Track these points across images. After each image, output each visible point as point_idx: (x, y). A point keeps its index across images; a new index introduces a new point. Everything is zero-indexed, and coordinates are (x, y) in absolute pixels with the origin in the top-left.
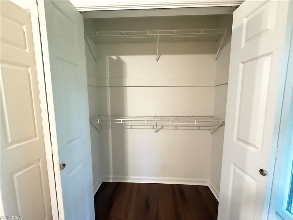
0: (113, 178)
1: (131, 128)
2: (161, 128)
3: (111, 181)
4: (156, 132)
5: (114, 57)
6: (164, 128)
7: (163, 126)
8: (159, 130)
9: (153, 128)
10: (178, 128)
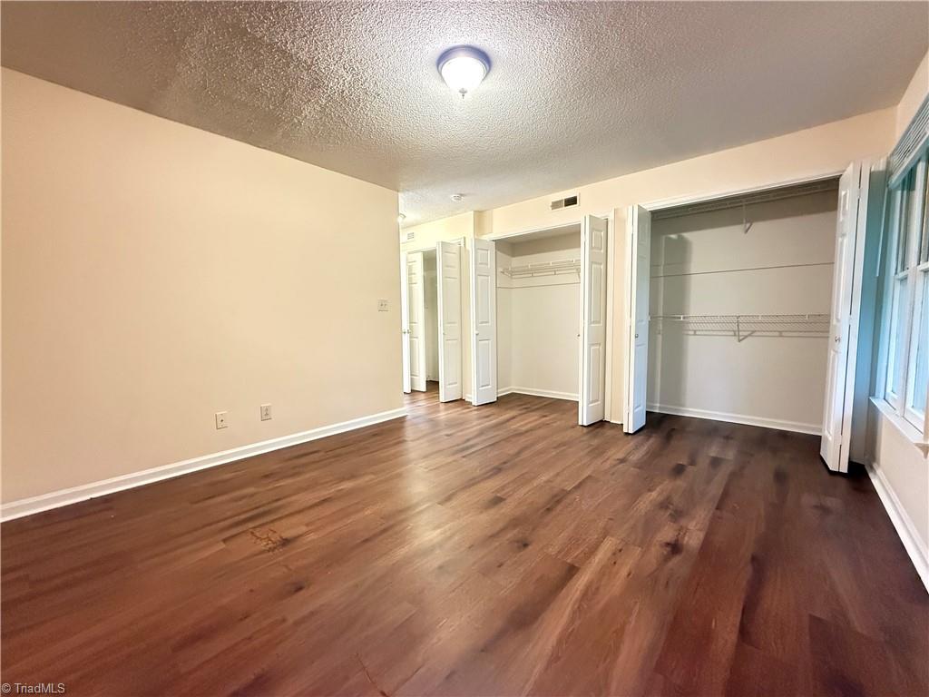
0: (660, 408)
1: (695, 334)
2: (750, 335)
3: (657, 411)
4: (740, 341)
5: (674, 236)
6: (755, 334)
7: (754, 332)
8: (746, 337)
9: (735, 335)
10: (784, 334)
